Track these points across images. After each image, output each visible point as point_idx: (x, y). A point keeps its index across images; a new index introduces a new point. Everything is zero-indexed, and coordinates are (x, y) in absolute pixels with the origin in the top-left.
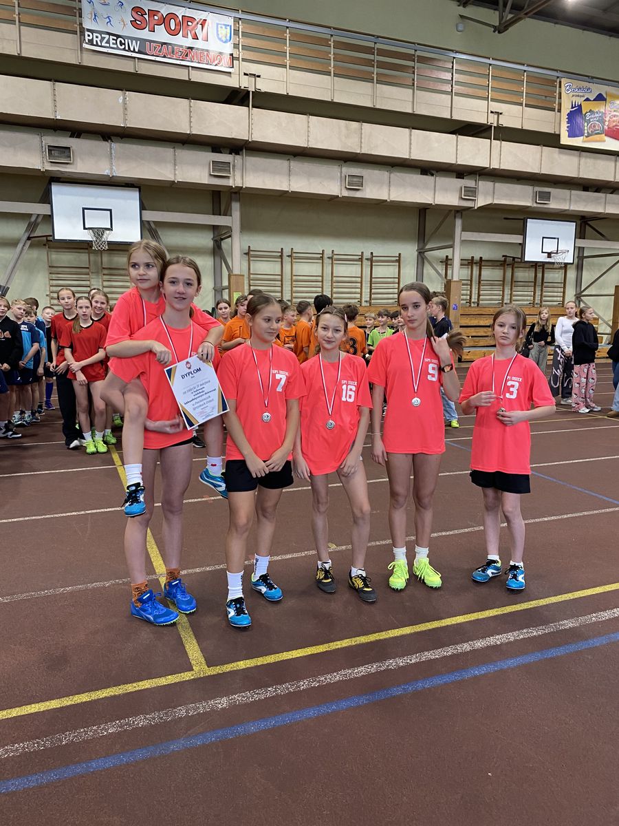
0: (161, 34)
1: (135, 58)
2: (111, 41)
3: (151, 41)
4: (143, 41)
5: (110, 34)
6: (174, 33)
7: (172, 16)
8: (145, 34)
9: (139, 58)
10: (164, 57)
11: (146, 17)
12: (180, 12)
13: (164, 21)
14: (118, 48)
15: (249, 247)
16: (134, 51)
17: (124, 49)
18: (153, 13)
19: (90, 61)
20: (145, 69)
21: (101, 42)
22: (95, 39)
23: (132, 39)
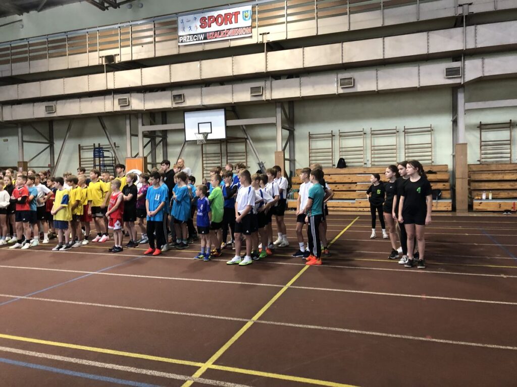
0: (214, 27)
1: (202, 43)
2: (191, 38)
3: (209, 32)
4: (205, 33)
5: (190, 35)
6: (221, 24)
7: (220, 16)
8: (207, 30)
9: (204, 43)
10: (216, 38)
11: (207, 21)
12: (223, 12)
13: (216, 20)
14: (194, 41)
15: (309, 133)
16: (201, 40)
17: (197, 40)
18: (210, 17)
19: (183, 51)
20: (208, 47)
21: (187, 39)
22: (184, 39)
23: (200, 34)
